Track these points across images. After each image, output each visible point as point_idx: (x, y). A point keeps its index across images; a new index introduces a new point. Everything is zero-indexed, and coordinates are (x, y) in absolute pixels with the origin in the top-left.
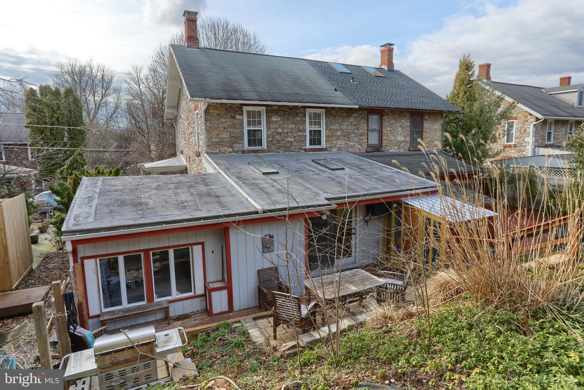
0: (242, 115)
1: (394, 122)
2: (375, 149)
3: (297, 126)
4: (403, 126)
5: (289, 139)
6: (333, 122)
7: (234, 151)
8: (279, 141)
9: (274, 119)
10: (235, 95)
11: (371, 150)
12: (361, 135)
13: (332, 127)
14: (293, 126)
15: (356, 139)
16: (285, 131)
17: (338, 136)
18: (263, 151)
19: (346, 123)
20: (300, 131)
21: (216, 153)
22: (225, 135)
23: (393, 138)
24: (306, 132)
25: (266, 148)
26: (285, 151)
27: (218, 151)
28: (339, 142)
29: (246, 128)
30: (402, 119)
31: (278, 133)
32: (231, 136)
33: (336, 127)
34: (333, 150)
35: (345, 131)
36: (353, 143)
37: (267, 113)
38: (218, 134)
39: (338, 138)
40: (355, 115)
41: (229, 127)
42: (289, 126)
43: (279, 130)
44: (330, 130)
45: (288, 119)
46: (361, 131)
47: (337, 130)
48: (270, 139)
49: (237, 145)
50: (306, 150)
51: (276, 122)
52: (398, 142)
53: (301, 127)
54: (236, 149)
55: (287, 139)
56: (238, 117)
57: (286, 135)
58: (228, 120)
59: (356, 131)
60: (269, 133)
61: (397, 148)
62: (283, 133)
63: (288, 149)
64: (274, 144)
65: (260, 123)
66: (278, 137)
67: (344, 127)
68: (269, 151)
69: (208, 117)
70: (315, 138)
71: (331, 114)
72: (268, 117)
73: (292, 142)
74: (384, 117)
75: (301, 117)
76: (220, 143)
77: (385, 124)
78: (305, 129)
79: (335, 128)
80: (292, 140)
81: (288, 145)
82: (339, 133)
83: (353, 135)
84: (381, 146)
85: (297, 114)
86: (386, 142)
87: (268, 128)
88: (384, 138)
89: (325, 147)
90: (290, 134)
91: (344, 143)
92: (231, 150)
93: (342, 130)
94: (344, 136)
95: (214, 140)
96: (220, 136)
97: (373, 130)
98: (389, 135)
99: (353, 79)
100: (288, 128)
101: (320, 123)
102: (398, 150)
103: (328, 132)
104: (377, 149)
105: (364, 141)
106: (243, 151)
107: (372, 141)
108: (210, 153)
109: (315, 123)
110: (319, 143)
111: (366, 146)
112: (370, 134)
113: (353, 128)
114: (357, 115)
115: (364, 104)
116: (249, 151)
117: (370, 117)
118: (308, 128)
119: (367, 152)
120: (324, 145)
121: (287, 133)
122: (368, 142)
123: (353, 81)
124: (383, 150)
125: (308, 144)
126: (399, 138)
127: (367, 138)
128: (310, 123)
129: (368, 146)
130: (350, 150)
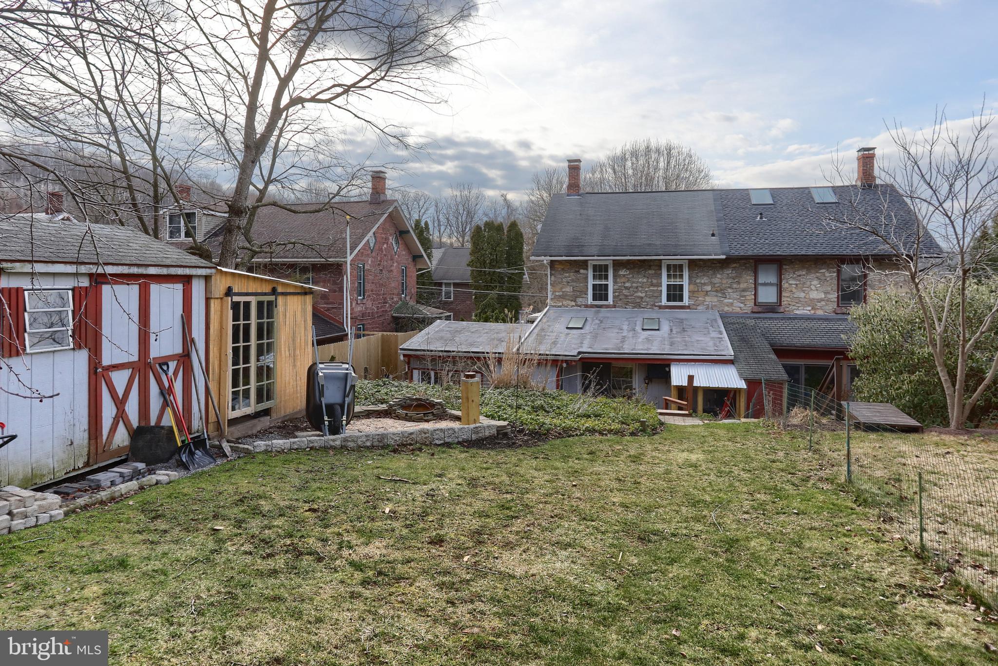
0: (587, 269)
1: (804, 273)
2: (766, 309)
3: (650, 280)
4: (823, 278)
5: (640, 294)
6: (700, 274)
7: (577, 305)
8: (626, 296)
9: (622, 272)
10: (576, 251)
11: (760, 310)
12: (744, 290)
13: (698, 281)
14: (645, 280)
15: (735, 295)
16: (635, 285)
17: (707, 292)
18: (607, 306)
19: (719, 276)
20: (652, 285)
21: (559, 307)
22: (568, 289)
23: (802, 295)
24: (661, 286)
25: (611, 303)
26: (634, 307)
27: (561, 304)
28: (708, 299)
29: (591, 282)
30: (821, 269)
31: (626, 288)
32: (574, 291)
33: (705, 280)
34: (699, 308)
35: (717, 285)
36: (731, 301)
37: (613, 266)
38: (562, 288)
40: (734, 265)
41: (573, 281)
42: (640, 280)
43: (627, 285)
44: (696, 284)
45: (638, 273)
46: (743, 286)
47: (705, 284)
48: (617, 294)
49: (580, 299)
50: (660, 307)
51: (624, 276)
52: (812, 300)
54: (579, 303)
55: (636, 294)
56: (582, 271)
57: (635, 290)
58: (572, 274)
59: (735, 286)
60: (616, 287)
61: (810, 308)
62: (632, 287)
63: (638, 305)
64: (621, 299)
65: (606, 278)
66: (625, 292)
67: (716, 281)
68: (614, 306)
69: (553, 272)
70: (675, 293)
71: (696, 265)
72: (615, 271)
73: (642, 298)
74: (784, 267)
75: (655, 270)
76: (563, 297)
77: (786, 276)
78: (661, 283)
79: (703, 282)
80: (643, 295)
81: (638, 301)
82: (709, 288)
83: (730, 290)
84: (780, 305)
85: (650, 266)
86: (789, 299)
87: (615, 282)
88: (784, 294)
89: (687, 304)
90: (640, 289)
91: (716, 300)
92: (574, 304)
93: (713, 284)
94: (717, 291)
95: (557, 294)
96: (564, 290)
97: (765, 284)
98: (794, 290)
99: (761, 214)
100: (638, 282)
101: (681, 276)
102: (812, 312)
103: (692, 286)
104: (771, 309)
105: (748, 298)
106: (587, 306)
107: (762, 299)
108: (553, 306)
109: (675, 276)
110: (681, 300)
111: (752, 304)
112: (761, 289)
113: (730, 281)
114: (737, 265)
115: (737, 253)
116: (592, 306)
117: (761, 267)
118: (665, 281)
119: (753, 312)
120: (686, 301)
121: (637, 288)
122: (755, 299)
123: (761, 218)
124: (782, 310)
125: (664, 301)
126: (814, 295)
127: (755, 295)
128: (669, 276)
129: (755, 304)
130: (726, 309)
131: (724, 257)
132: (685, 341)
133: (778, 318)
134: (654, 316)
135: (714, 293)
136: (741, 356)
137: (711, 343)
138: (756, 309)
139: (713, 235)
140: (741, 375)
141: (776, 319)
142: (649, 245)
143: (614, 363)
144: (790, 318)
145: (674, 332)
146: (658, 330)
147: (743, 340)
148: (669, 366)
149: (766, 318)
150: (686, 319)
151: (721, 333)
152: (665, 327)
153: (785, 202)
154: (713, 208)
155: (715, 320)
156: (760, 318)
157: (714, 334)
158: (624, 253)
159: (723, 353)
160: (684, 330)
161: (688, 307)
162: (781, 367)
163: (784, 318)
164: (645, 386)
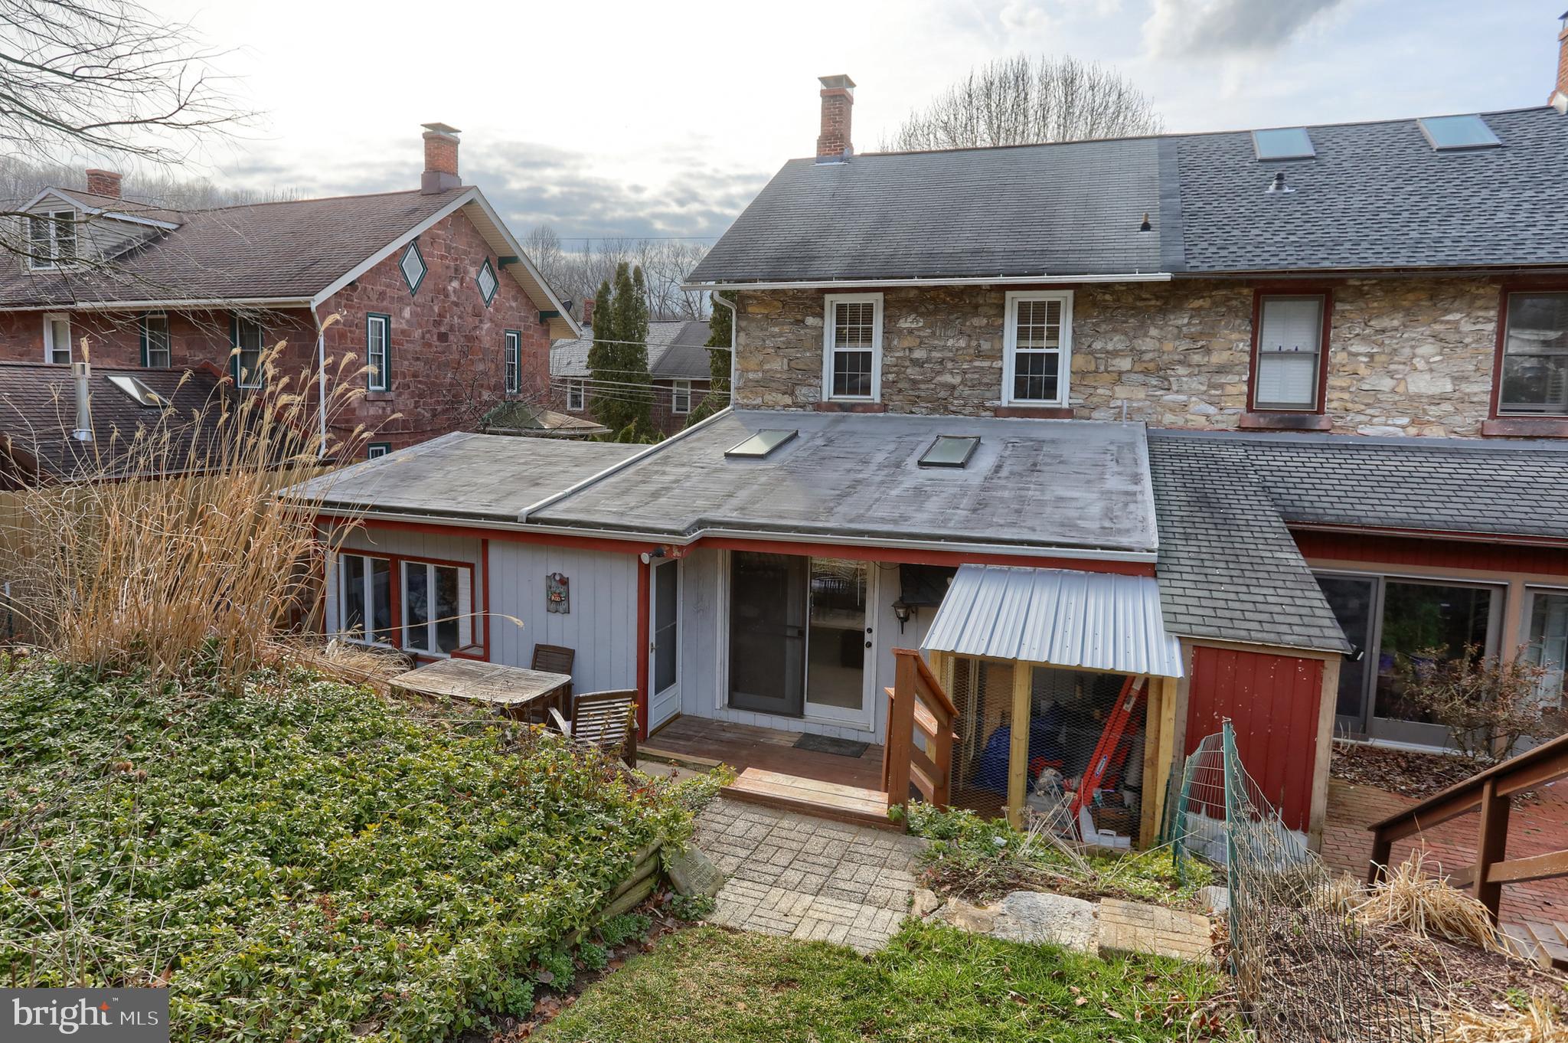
0: (821, 316)
1: (1396, 323)
2: (1280, 421)
3: (974, 343)
4: (1452, 337)
5: (948, 378)
6: (1103, 327)
7: (795, 404)
8: (914, 382)
9: (905, 323)
10: (793, 268)
11: (1262, 422)
12: (1221, 370)
13: (1098, 345)
14: (962, 343)
15: (1197, 384)
16: (936, 355)
17: (1120, 373)
18: (867, 408)
19: (1153, 332)
20: (980, 354)
21: (754, 407)
22: (778, 365)
23: (1386, 384)
24: (1001, 358)
25: (878, 400)
26: (933, 410)
27: (759, 401)
28: (1120, 391)
29: (830, 349)
30: (1447, 311)
31: (916, 363)
32: (790, 369)
33: (1117, 342)
34: (1095, 414)
35: (1147, 357)
36: (1182, 398)
37: (885, 309)
38: (762, 363)
39: (1119, 377)
40: (1198, 303)
41: (788, 344)
42: (950, 343)
43: (918, 354)
44: (1091, 352)
45: (947, 324)
46: (1217, 358)
47: (1115, 353)
48: (891, 377)
49: (805, 390)
50: (997, 412)
51: (911, 331)
52: (1413, 398)
53: (986, 346)
54: (801, 399)
55: (939, 379)
56: (810, 321)
57: (938, 367)
58: (786, 329)
59: (1196, 358)
60: (889, 360)
61: (1405, 421)
62: (928, 360)
63: (941, 406)
64: (900, 391)
65: (868, 338)
66: (912, 372)
67: (1146, 344)
68: (884, 408)
69: (743, 324)
70: (1036, 377)
71: (1095, 304)
72: (888, 318)
73: (953, 387)
74: (1339, 306)
75: (989, 317)
76: (765, 383)
77: (1341, 331)
78: (1001, 350)
79: (1110, 347)
80: (957, 380)
81: (942, 394)
82: (1125, 364)
83: (1181, 370)
84: (1321, 411)
85: (976, 307)
86: (1346, 396)
87: (887, 348)
88: (1332, 381)
89: (1065, 405)
90: (950, 365)
91: (1142, 395)
92: (788, 400)
93: (1137, 354)
94: (1146, 372)
95: (751, 376)
96: (767, 367)
97: (1281, 355)
98: (1363, 371)
99: (1280, 177)
100: (945, 348)
101: (1054, 335)
102: (1412, 431)
103: (1080, 359)
104: (1294, 420)
105: (1229, 389)
106: (818, 407)
107: (1269, 393)
108: (742, 406)
109: (1038, 335)
110: (1051, 390)
111: (1242, 407)
112: (1266, 368)
113: (1184, 345)
114: (1204, 303)
115: (1204, 268)
116: (831, 407)
117: (1272, 309)
118: (1010, 347)
119: (1242, 429)
120: (1063, 397)
121: (942, 362)
122: (1250, 395)
123: (1279, 187)
124: (1324, 425)
125: (1007, 395)
126: (1421, 384)
127: (1251, 383)
128: (1022, 335)
129: (1249, 408)
130: (1169, 418)
131: (1166, 277)
132: (1022, 500)
133: (1311, 446)
134: (973, 431)
135: (1141, 378)
136: (1184, 552)
137: (1096, 509)
138: (1251, 420)
139: (1146, 227)
140: (1171, 619)
141: (1305, 447)
142: (976, 252)
143: (820, 561)
144: (1347, 447)
145: (1004, 473)
146: (962, 466)
147: (1204, 501)
148: (952, 572)
149: (1278, 445)
150: (1053, 441)
151: (1136, 479)
152: (985, 462)
153: (1348, 152)
154: (1155, 171)
155: (1132, 446)
156: (1260, 444)
157: (1115, 483)
158: (907, 270)
159: (1124, 541)
160: (1034, 468)
161: (1069, 413)
162: (1317, 598)
163: (1329, 447)
164: (896, 623)
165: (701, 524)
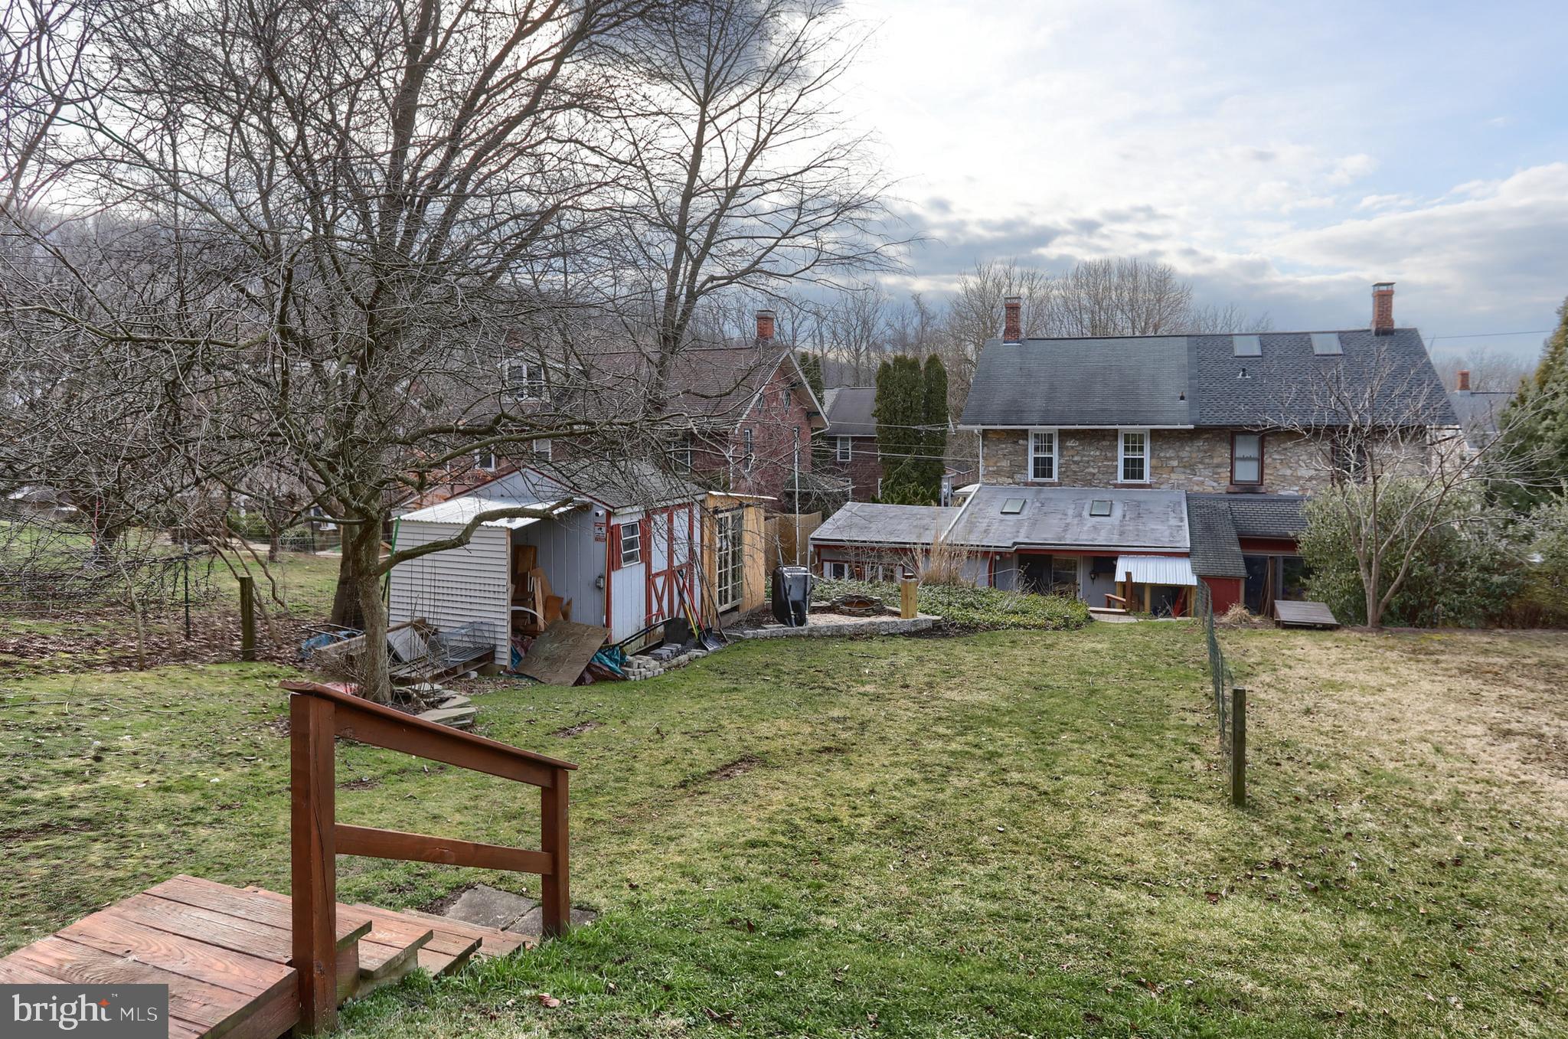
0: (1027, 440)
2: (1244, 488)
3: (1103, 453)
4: (1314, 452)
5: (1091, 470)
6: (1164, 446)
7: (1014, 483)
8: (1075, 472)
9: (1070, 444)
10: (1014, 418)
11: (1237, 490)
12: (1218, 466)
13: (1162, 455)
14: (1098, 453)
15: (1207, 472)
16: (1085, 458)
17: (1173, 467)
18: (1052, 484)
19: (1187, 449)
20: (1106, 459)
21: (993, 484)
22: (1005, 463)
23: (1288, 472)
24: (1117, 460)
25: (1056, 480)
26: (1084, 486)
27: (995, 480)
28: (1173, 476)
29: (1032, 455)
31: (1075, 463)
32: (1011, 465)
33: (1170, 453)
34: (1162, 487)
35: (1185, 460)
36: (1201, 478)
37: (1059, 437)
38: (996, 462)
39: (1172, 470)
40: (1206, 436)
41: (1010, 453)
42: (1092, 453)
43: (1076, 458)
44: (1159, 458)
45: (1090, 444)
46: (1216, 461)
47: (1170, 458)
48: (1063, 469)
49: (1019, 475)
50: (1116, 486)
51: (1072, 447)
52: (1300, 478)
53: (1109, 455)
54: (1017, 480)
55: (1087, 470)
56: (1021, 442)
57: (1086, 464)
58: (1009, 446)
59: (1207, 461)
60: (1062, 461)
61: (1297, 488)
62: (1081, 461)
63: (1088, 483)
64: (1068, 475)
65: (1050, 449)
66: (1074, 467)
67: (1184, 454)
68: (1060, 484)
69: (986, 443)
70: (1134, 469)
71: (1160, 436)
72: (1060, 441)
73: (1094, 474)
74: (1267, 438)
75: (1110, 441)
76: (998, 473)
77: (1269, 449)
78: (1117, 457)
79: (1168, 455)
80: (1096, 471)
81: (1089, 477)
82: (1175, 463)
83: (1200, 466)
84: (1262, 484)
85: (1104, 436)
86: (1272, 477)
87: (1061, 455)
88: (1266, 471)
89: (1148, 482)
90: (1092, 463)
91: (1183, 477)
92: (1010, 480)
93: (1180, 458)
94: (1185, 467)
95: (991, 468)
96: (999, 464)
97: (1244, 459)
98: (1278, 466)
99: (1244, 370)
100: (1089, 455)
101: (1141, 449)
102: (1300, 493)
103: (1154, 462)
104: (1250, 488)
105: (1222, 475)
106: (1026, 484)
107: (1240, 476)
108: (988, 484)
109: (1134, 449)
110: (1141, 477)
111: (1228, 483)
112: (1238, 465)
113: (1201, 455)
114: (1210, 436)
115: (1208, 423)
116: (1033, 484)
117: (1239, 438)
118: (1121, 455)
119: (1228, 493)
120: (1147, 479)
121: (1088, 462)
122: (1231, 477)
123: (1244, 375)
124: (1263, 490)
125: (1120, 478)
126: (1304, 472)
127: (1231, 472)
128: (1127, 449)
129: (1231, 483)
130: (1196, 488)
131: (1192, 427)
132: (1138, 530)
133: (1258, 500)
134: (1107, 496)
135: (1182, 469)
136: (1200, 548)
137: (1167, 533)
138: (1232, 489)
139: (1182, 398)
140: (1194, 570)
141: (1255, 501)
142: (1103, 410)
143: (1056, 556)
144: (1273, 500)
145: (1127, 518)
146: (1109, 515)
147: (1208, 528)
148: (1116, 559)
149: (1244, 500)
150: (1145, 502)
151: (1182, 520)
152: (1118, 512)
153: (1277, 353)
154: (1185, 362)
155: (1179, 503)
156: (1236, 500)
157: (1173, 522)
158: (1071, 421)
159: (1178, 545)
160: (1139, 516)
161: (1150, 486)
162: (1241, 562)
163: (1266, 500)
164: (1090, 581)
165: (1015, 544)
